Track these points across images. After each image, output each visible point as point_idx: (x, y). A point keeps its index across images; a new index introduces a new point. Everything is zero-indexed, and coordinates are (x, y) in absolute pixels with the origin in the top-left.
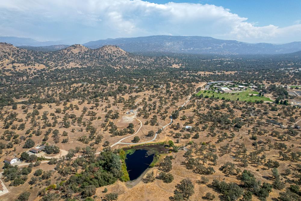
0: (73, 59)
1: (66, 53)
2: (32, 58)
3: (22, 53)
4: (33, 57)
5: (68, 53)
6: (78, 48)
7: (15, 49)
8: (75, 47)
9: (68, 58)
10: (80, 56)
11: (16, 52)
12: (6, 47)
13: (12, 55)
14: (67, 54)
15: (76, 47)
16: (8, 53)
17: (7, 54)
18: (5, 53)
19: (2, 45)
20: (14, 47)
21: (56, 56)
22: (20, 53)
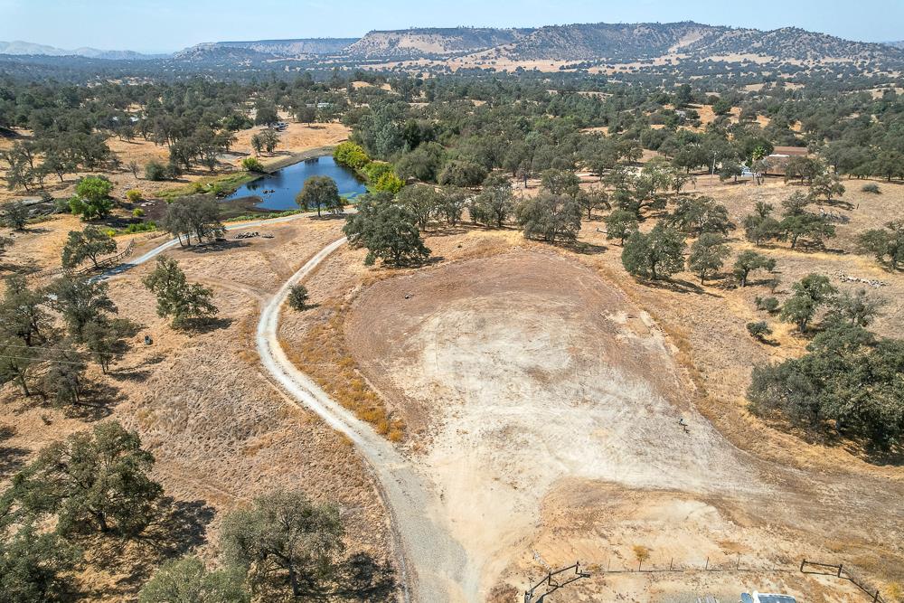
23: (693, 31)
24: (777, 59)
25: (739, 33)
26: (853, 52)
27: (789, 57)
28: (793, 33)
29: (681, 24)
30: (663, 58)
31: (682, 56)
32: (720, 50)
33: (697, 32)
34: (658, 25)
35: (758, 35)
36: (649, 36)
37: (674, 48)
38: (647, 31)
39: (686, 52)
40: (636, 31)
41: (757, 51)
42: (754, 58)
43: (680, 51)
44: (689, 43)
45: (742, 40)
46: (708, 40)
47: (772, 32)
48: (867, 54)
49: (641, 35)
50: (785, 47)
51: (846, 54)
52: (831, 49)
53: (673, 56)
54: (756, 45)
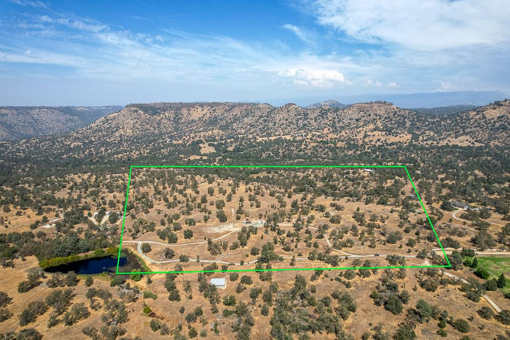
0: (478, 129)
1: (471, 117)
2: (408, 124)
3: (399, 116)
4: (410, 123)
5: (476, 117)
6: (502, 108)
7: (393, 110)
8: (498, 104)
9: (468, 127)
10: (497, 125)
11: (391, 115)
12: (383, 108)
13: (382, 119)
14: (472, 119)
15: (502, 105)
16: (380, 116)
17: (378, 117)
18: (377, 116)
19: (379, 105)
20: (394, 107)
21: (450, 122)
22: (396, 116)
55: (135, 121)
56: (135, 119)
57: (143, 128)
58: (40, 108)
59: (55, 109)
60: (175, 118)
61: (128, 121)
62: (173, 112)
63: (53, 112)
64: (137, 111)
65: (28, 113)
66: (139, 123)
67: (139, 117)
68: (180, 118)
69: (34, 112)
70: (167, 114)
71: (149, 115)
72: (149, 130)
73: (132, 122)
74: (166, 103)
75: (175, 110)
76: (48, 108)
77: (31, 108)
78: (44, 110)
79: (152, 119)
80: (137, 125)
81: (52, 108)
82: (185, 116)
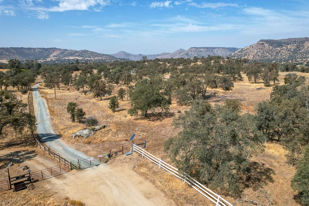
23: (56, 50)
24: (84, 58)
25: (71, 51)
26: (102, 56)
27: (87, 57)
28: (86, 51)
29: (52, 48)
30: (50, 58)
31: (56, 58)
32: (67, 56)
33: (58, 51)
34: (44, 49)
35: (77, 52)
36: (42, 52)
37: (51, 56)
38: (41, 50)
39: (56, 57)
40: (36, 50)
41: (77, 56)
42: (77, 58)
43: (54, 56)
44: (56, 54)
45: (73, 53)
46: (62, 53)
47: (80, 51)
48: (105, 57)
49: (39, 52)
50: (85, 55)
51: (100, 57)
52: (96, 55)
53: (52, 58)
54: (76, 54)
55: (259, 50)
56: (259, 49)
57: (263, 55)
58: (219, 48)
59: (226, 48)
60: (296, 49)
61: (253, 50)
62: (295, 45)
63: (225, 50)
64: (263, 44)
65: (212, 50)
66: (261, 52)
67: (263, 48)
68: (300, 50)
69: (215, 50)
70: (289, 47)
71: (272, 47)
72: (267, 57)
73: (256, 51)
74: (292, 38)
75: (298, 44)
76: (222, 48)
77: (214, 48)
78: (221, 49)
79: (274, 49)
80: (259, 53)
81: (224, 48)
82: (306, 47)
